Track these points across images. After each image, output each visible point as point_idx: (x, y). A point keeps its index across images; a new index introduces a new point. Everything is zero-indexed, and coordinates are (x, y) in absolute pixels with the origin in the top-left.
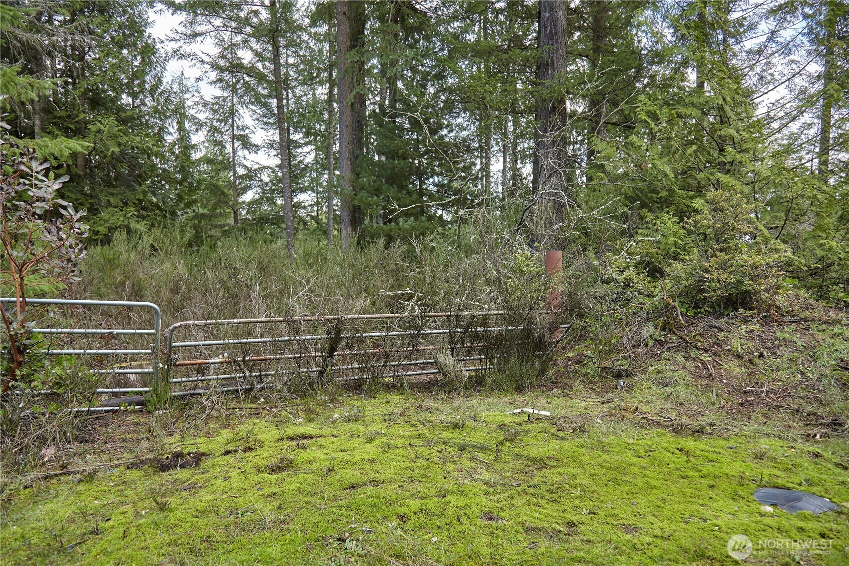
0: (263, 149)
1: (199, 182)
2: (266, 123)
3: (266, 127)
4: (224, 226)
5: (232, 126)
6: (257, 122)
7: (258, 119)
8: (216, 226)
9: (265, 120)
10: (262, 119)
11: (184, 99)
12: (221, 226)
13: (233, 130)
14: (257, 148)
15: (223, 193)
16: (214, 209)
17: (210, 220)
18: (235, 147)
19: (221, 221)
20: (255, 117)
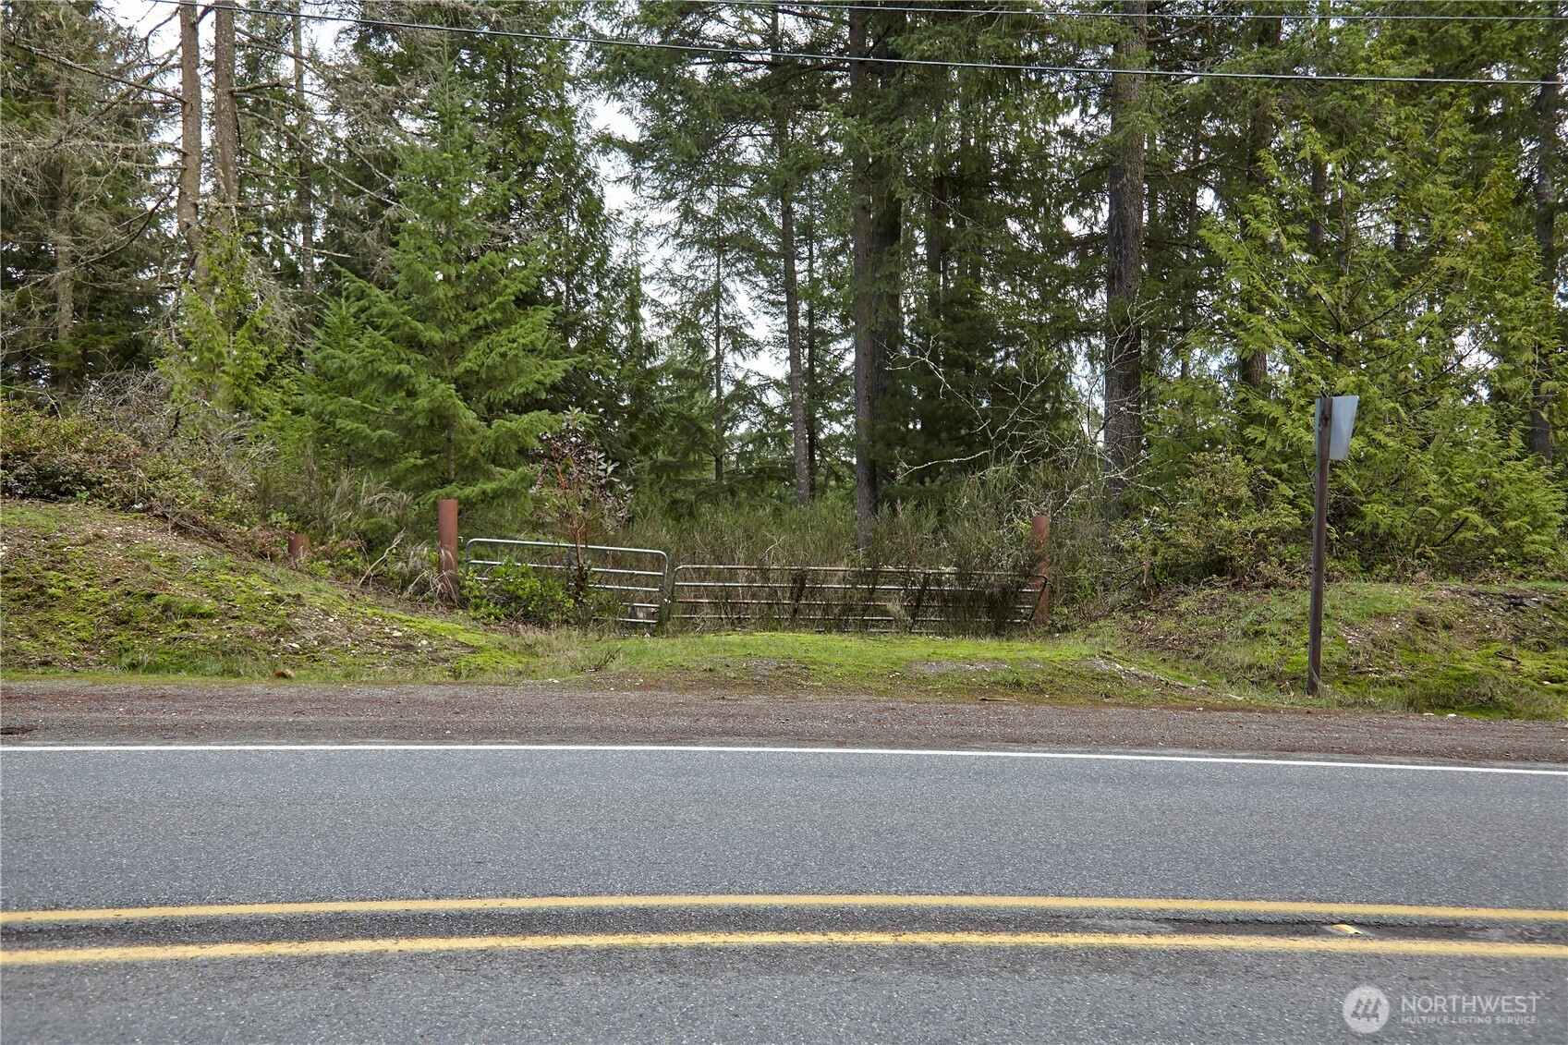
0: (767, 348)
1: (664, 413)
2: (773, 304)
3: (774, 310)
4: (699, 481)
5: (717, 313)
6: (758, 302)
7: (760, 297)
8: (686, 484)
9: (772, 297)
10: (766, 297)
11: (639, 265)
12: (693, 484)
13: (718, 320)
14: (757, 346)
15: (700, 429)
16: (686, 455)
17: (677, 473)
18: (721, 347)
19: (693, 476)
20: (754, 294)
